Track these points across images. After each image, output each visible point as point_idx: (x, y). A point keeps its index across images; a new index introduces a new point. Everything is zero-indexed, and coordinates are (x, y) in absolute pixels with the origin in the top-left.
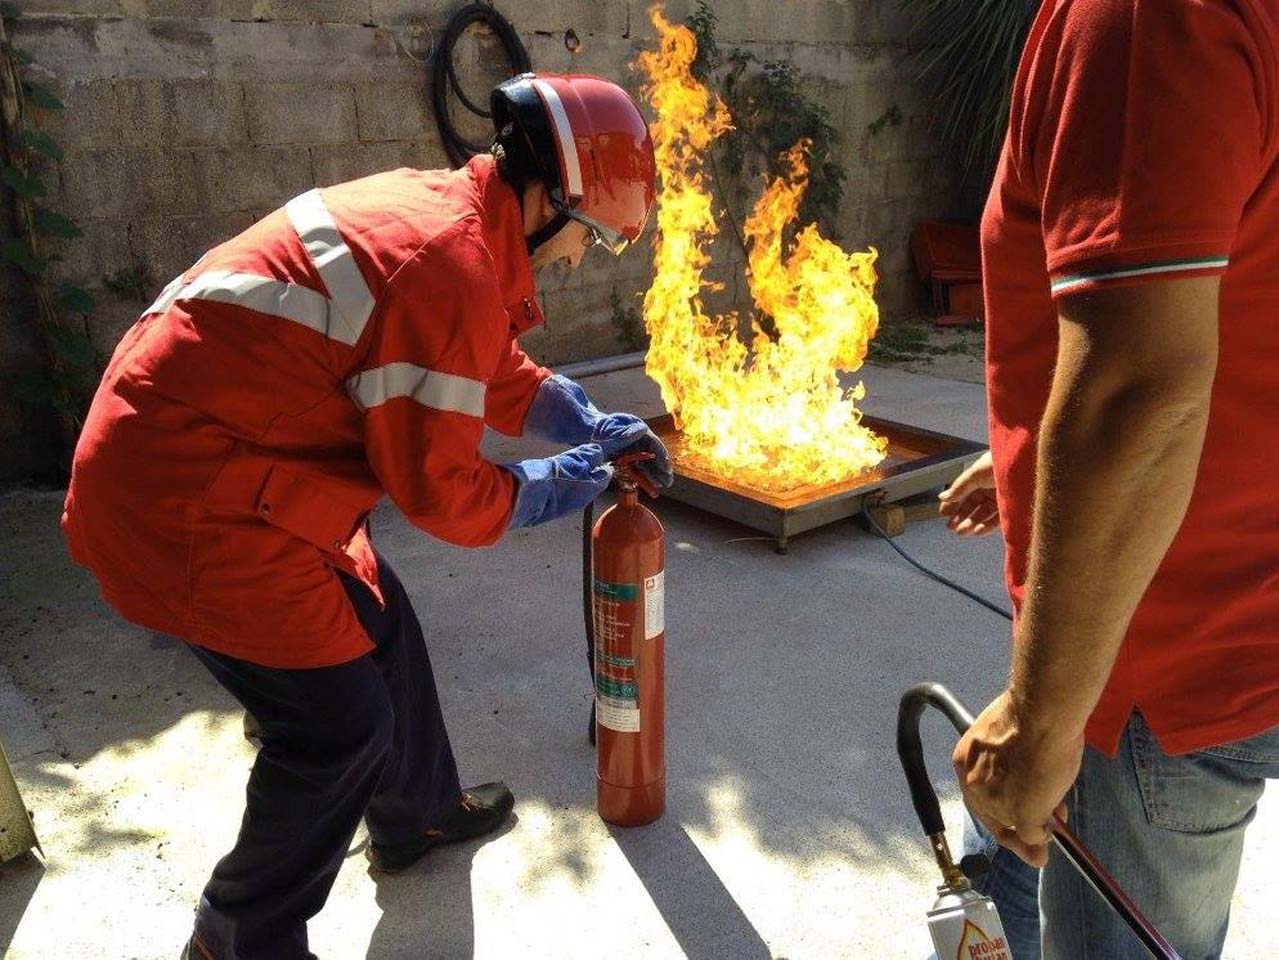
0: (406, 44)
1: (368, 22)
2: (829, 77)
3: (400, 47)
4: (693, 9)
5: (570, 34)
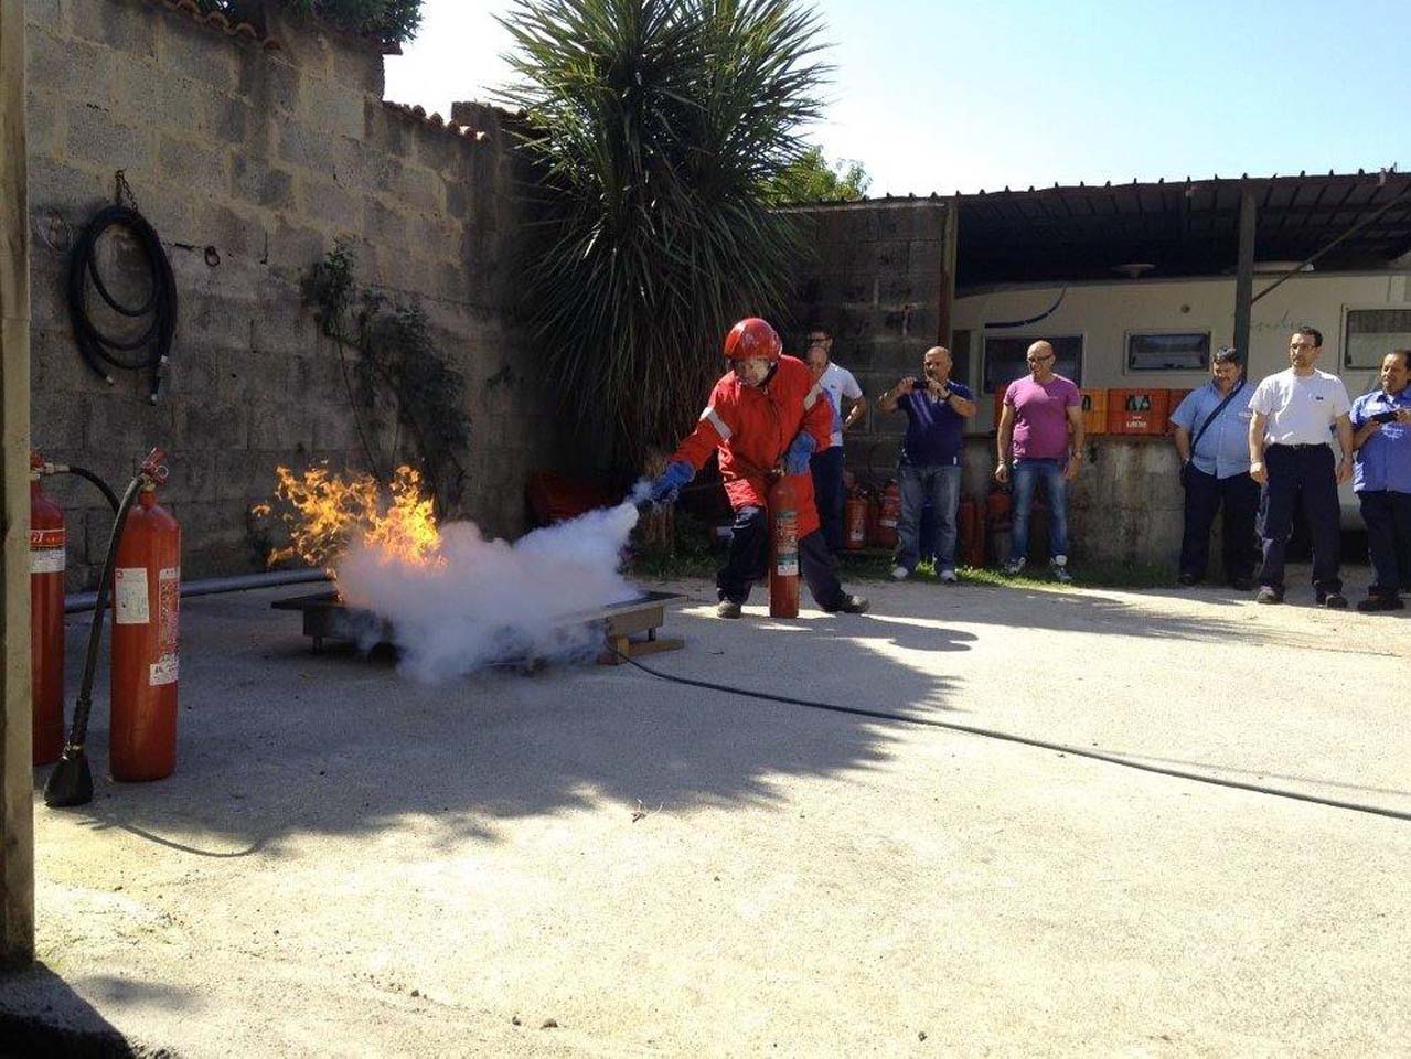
0: (43, 234)
2: (451, 329)
3: (36, 237)
4: (332, 248)
5: (210, 251)
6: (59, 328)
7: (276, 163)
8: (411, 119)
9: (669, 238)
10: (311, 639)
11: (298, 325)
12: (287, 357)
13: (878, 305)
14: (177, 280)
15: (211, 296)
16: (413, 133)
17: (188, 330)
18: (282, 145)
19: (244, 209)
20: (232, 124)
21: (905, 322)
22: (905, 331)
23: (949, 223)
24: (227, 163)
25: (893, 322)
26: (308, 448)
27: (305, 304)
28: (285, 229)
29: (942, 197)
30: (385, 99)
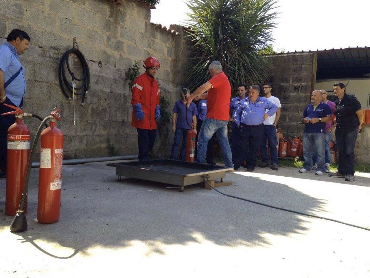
0: (52, 55)
1: (40, 46)
2: (166, 89)
3: (50, 56)
4: (134, 63)
5: (100, 63)
6: (56, 82)
7: (119, 39)
8: (158, 28)
9: (229, 62)
10: (118, 176)
11: (124, 86)
12: (121, 94)
13: (292, 83)
14: (90, 71)
15: (100, 76)
16: (158, 32)
17: (93, 86)
18: (121, 33)
19: (110, 51)
20: (107, 27)
21: (300, 89)
22: (300, 92)
23: (314, 59)
24: (105, 37)
25: (296, 89)
26: (125, 121)
27: (126, 79)
28: (121, 58)
29: (312, 52)
30: (150, 22)
